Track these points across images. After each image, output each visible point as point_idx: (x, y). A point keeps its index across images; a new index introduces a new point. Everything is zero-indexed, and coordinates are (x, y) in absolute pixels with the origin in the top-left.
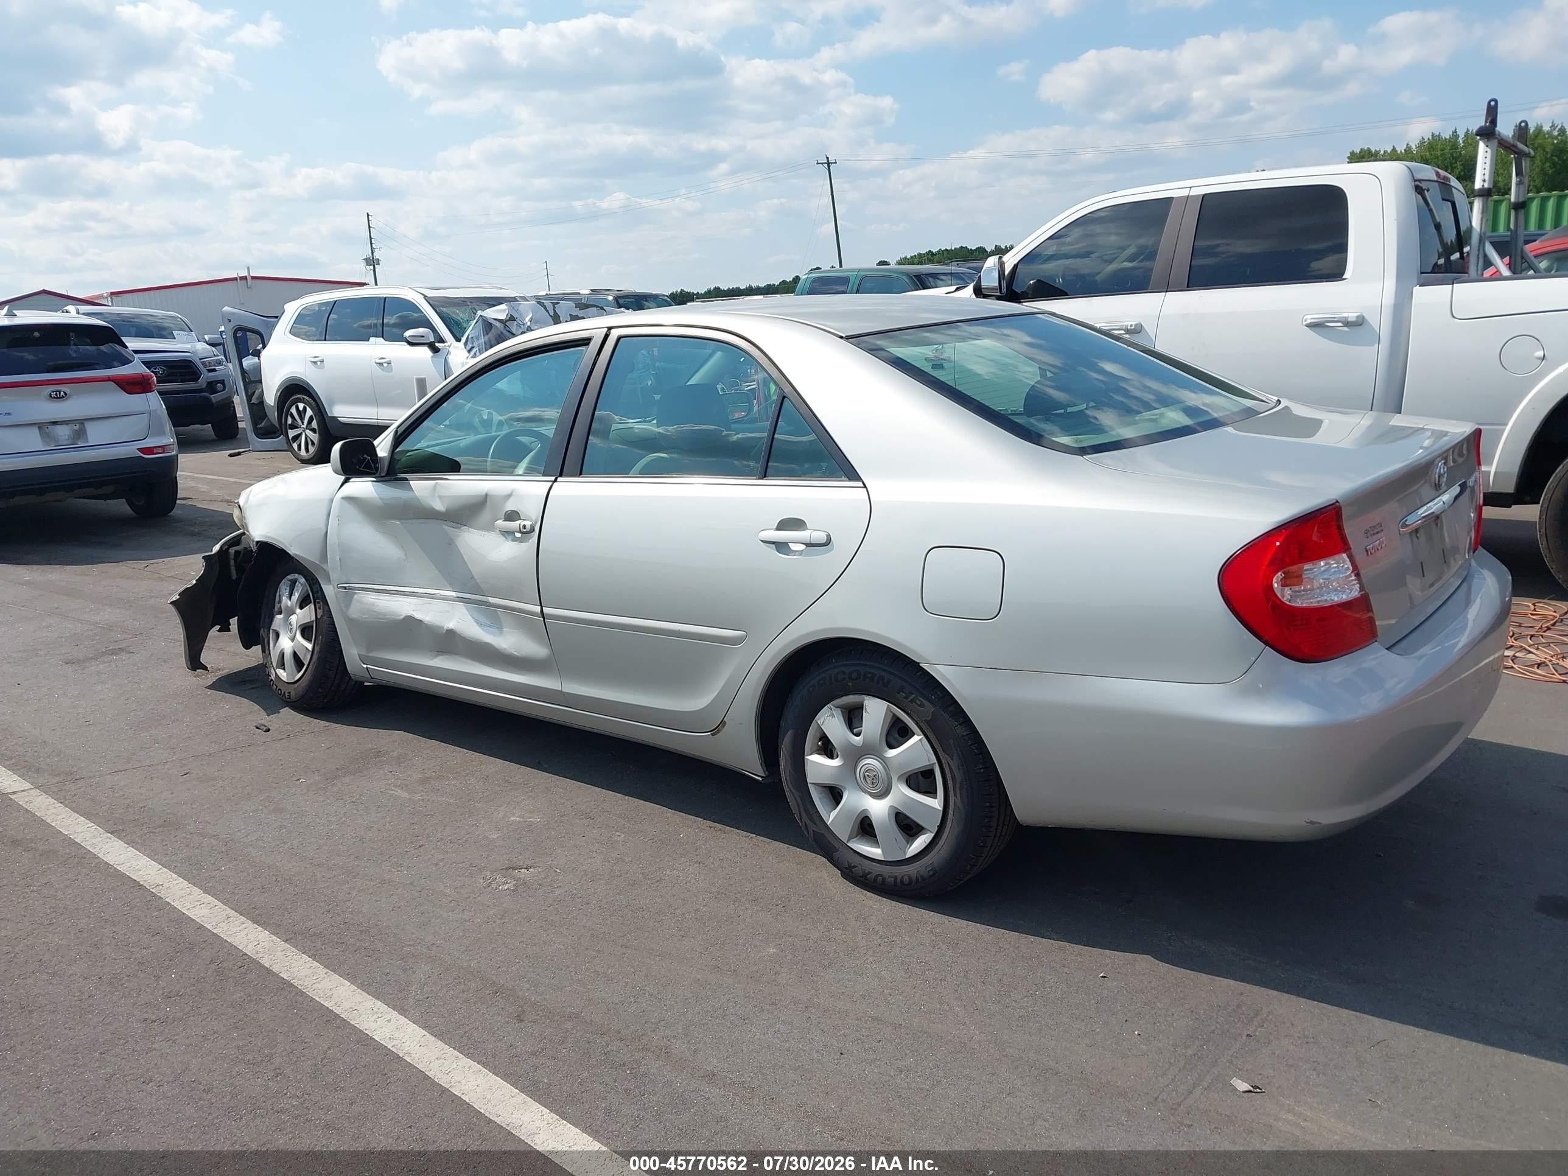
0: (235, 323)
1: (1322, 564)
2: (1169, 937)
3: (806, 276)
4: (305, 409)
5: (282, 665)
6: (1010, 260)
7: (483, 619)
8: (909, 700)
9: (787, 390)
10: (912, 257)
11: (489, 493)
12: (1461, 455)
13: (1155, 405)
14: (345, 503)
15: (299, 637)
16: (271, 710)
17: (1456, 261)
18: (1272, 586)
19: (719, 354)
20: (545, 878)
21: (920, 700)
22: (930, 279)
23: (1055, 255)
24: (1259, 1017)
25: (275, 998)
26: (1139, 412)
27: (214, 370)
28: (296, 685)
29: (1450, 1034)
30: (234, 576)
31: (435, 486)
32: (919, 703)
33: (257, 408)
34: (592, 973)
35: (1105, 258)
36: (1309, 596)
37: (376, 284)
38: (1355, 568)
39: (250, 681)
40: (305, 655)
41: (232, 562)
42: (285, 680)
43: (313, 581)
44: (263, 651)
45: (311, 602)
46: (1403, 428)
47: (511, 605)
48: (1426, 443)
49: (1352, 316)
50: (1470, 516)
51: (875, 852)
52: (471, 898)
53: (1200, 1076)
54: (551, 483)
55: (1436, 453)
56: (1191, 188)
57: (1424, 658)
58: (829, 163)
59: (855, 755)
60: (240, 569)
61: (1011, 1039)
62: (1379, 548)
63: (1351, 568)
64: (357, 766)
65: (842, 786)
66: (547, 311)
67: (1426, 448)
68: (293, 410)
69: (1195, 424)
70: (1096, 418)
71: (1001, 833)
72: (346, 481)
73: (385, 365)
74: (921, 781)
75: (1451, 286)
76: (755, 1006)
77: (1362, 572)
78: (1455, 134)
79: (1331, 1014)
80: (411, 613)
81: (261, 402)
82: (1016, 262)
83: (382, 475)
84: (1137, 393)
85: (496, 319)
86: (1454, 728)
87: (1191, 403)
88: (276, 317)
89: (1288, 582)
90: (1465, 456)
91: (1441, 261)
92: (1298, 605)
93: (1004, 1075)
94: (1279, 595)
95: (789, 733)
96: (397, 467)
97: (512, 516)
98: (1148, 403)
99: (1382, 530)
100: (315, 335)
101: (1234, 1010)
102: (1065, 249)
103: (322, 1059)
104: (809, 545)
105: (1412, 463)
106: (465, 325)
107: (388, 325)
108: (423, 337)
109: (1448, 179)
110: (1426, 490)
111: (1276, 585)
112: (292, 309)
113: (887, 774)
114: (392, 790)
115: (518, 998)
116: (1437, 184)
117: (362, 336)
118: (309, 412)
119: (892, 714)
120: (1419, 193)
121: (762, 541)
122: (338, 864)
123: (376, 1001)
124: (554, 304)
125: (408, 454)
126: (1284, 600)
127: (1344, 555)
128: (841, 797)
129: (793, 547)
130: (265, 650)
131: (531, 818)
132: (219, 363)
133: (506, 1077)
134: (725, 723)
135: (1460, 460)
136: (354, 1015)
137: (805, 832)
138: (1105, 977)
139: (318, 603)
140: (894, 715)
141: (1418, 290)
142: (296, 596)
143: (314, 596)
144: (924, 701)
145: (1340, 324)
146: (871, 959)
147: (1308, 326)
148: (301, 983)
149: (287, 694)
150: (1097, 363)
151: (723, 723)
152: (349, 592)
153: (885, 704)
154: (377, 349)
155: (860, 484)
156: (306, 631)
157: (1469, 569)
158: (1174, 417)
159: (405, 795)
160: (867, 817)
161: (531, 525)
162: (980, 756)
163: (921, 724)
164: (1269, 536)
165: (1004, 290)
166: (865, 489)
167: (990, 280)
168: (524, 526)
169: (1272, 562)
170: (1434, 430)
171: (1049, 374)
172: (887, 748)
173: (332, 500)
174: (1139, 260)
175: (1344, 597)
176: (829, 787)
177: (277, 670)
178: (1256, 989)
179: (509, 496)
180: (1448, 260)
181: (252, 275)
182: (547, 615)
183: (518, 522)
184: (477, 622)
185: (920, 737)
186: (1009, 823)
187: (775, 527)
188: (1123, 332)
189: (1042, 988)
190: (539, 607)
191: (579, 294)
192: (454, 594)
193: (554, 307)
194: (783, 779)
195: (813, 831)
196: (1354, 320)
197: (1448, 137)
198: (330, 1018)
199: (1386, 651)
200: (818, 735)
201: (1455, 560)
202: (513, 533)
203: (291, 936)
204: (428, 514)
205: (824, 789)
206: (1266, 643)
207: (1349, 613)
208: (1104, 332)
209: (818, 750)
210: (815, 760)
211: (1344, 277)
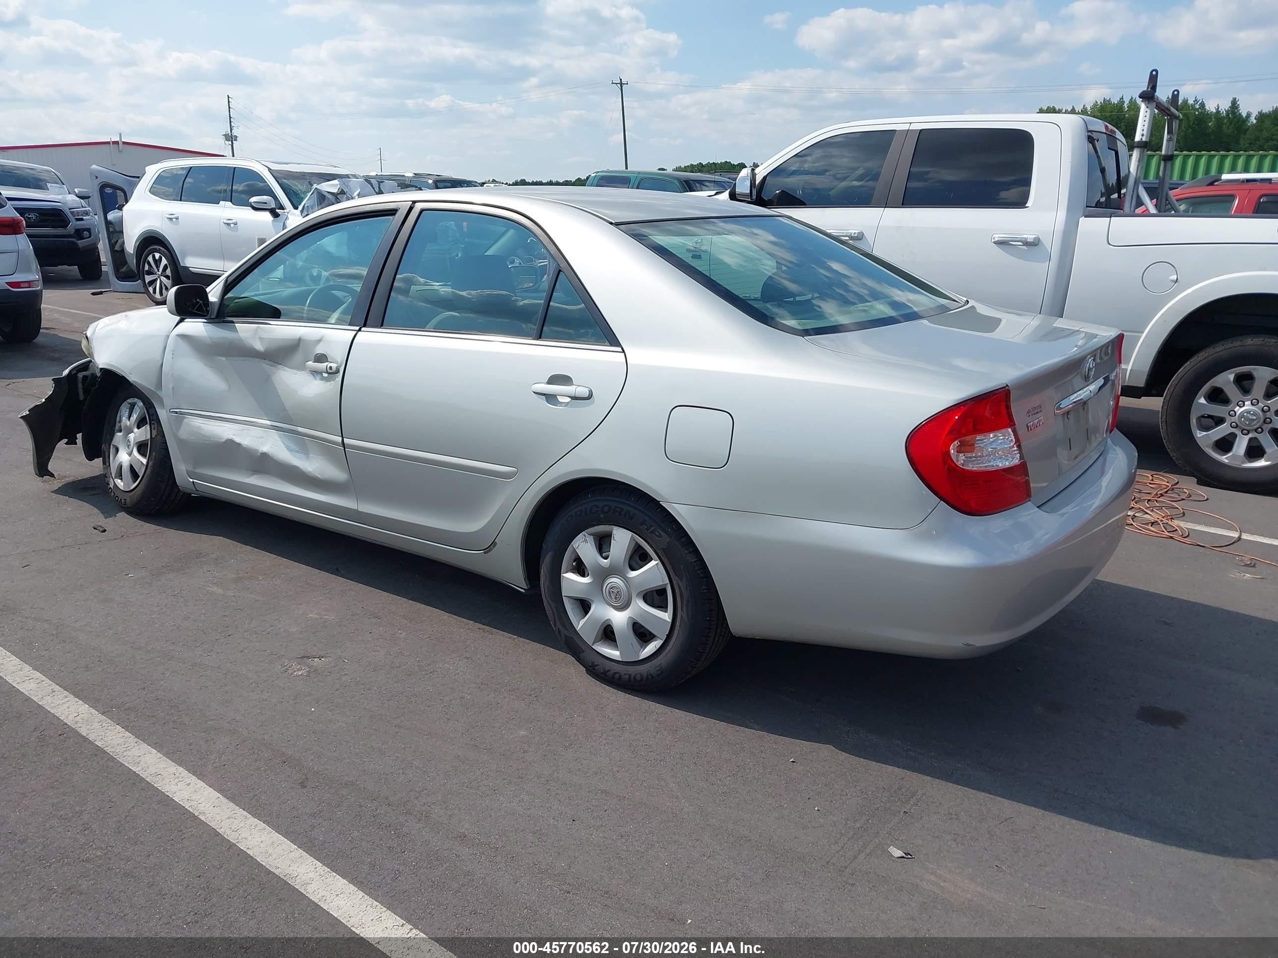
0: (100, 180)
1: (991, 436)
2: (848, 730)
3: (595, 174)
4: (160, 258)
5: (120, 475)
6: (761, 173)
7: (293, 446)
8: (650, 530)
9: (563, 265)
10: (685, 167)
11: (302, 338)
12: (1106, 354)
13: (868, 298)
14: (180, 341)
15: (135, 452)
16: (108, 514)
17: (1114, 199)
18: (949, 451)
19: (511, 232)
20: (334, 667)
21: (658, 532)
22: (697, 185)
23: (798, 171)
24: (914, 798)
25: (89, 763)
26: (854, 304)
27: (82, 219)
28: (131, 494)
29: (1062, 814)
30: (82, 397)
31: (256, 330)
32: (658, 534)
33: (118, 254)
34: (368, 748)
35: (839, 176)
36: (979, 461)
37: (233, 156)
38: (1017, 440)
39: (93, 488)
40: (140, 468)
41: (80, 385)
42: (122, 489)
43: (149, 406)
44: (104, 463)
45: (147, 424)
46: (1063, 330)
47: (317, 435)
48: (1080, 343)
49: (1030, 238)
50: (1109, 403)
51: (614, 654)
52: (269, 681)
53: (864, 845)
54: (355, 332)
55: (1087, 352)
56: (911, 123)
57: (1066, 515)
58: (621, 84)
59: (602, 575)
60: (86, 391)
61: (714, 811)
62: (1038, 425)
63: (1014, 440)
64: (180, 565)
65: (591, 600)
66: (374, 188)
67: (1081, 347)
68: (150, 259)
69: (899, 315)
70: (820, 307)
71: (718, 641)
72: (181, 321)
73: (232, 225)
74: (655, 598)
75: (1109, 219)
76: (504, 779)
77: (1022, 445)
78: (1122, 101)
79: (971, 796)
80: (231, 437)
81: (122, 251)
82: (765, 174)
83: (212, 317)
84: (856, 289)
85: (329, 192)
86: (1084, 571)
87: (897, 299)
88: (138, 177)
89: (963, 449)
90: (1110, 355)
91: (1103, 199)
92: (969, 468)
93: (706, 841)
94: (955, 461)
95: (550, 553)
96: (226, 311)
97: (321, 358)
98: (863, 296)
99: (1041, 411)
100: (172, 195)
101: (895, 792)
102: (806, 166)
103: (126, 816)
104: (574, 398)
105: (1069, 358)
106: (303, 196)
107: (237, 191)
108: (266, 203)
109: (1114, 132)
110: (1078, 381)
111: (952, 451)
112: (152, 171)
113: (628, 591)
114: (209, 587)
115: (303, 767)
116: (1105, 135)
117: (213, 199)
118: (164, 261)
119: (635, 542)
120: (1090, 142)
121: (534, 392)
122: (156, 648)
123: (179, 767)
124: (380, 183)
125: (236, 301)
126: (959, 464)
127: (1010, 430)
128: (590, 609)
129: (561, 399)
130: (106, 463)
131: (326, 615)
132: (87, 213)
133: (286, 835)
134: (496, 543)
135: (1106, 358)
136: (157, 779)
137: (559, 637)
138: (794, 762)
139: (154, 424)
140: (637, 543)
141: (1082, 220)
142: (135, 417)
143: (150, 418)
144: (662, 533)
145: (1021, 243)
146: (604, 742)
147: (995, 243)
148: (113, 750)
149: (123, 501)
150: (826, 262)
151: (494, 544)
152: (179, 416)
153: (629, 534)
154: (226, 211)
155: (620, 349)
156: (142, 447)
157: (1106, 445)
158: (882, 309)
159: (220, 591)
160: (610, 625)
161: (336, 367)
162: (705, 579)
163: (658, 552)
164: (950, 411)
165: (754, 197)
166: (623, 354)
167: (743, 188)
168: (331, 368)
169: (950, 432)
170: (1086, 332)
171: (784, 268)
172: (629, 570)
173: (168, 336)
174: (866, 179)
175: (1007, 464)
176: (580, 600)
177: (115, 480)
178: (915, 775)
179: (319, 341)
180: (1108, 198)
181: (123, 140)
182: (347, 444)
183: (326, 364)
184: (288, 448)
185: (656, 562)
186: (725, 633)
187: (546, 381)
188: (847, 238)
189: (742, 770)
190: (341, 438)
191: (404, 176)
192: (268, 422)
193: (379, 185)
194: (543, 593)
195: (565, 635)
196: (1032, 240)
197: (1116, 102)
198: (135, 780)
199: (1037, 509)
200: (573, 557)
201: (1096, 438)
202: (321, 373)
203: (107, 709)
204: (249, 353)
205: (575, 601)
206: (942, 499)
207: (1011, 477)
208: (835, 238)
209: (573, 569)
210: (570, 576)
211: (1026, 205)
